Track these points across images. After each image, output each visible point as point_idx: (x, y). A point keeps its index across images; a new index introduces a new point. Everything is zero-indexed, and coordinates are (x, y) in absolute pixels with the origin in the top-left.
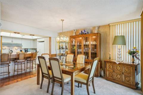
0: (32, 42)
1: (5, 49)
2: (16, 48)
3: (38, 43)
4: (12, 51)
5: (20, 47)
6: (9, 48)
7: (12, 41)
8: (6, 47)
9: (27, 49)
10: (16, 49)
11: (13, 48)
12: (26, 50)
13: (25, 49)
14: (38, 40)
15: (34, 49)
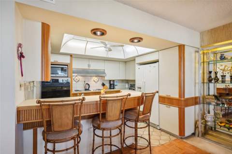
0: (122, 66)
1: (79, 81)
2: (96, 79)
3: (137, 67)
4: (88, 85)
5: (101, 78)
6: (83, 80)
7: (89, 66)
8: (79, 77)
9: (114, 81)
10: (94, 81)
11: (91, 79)
12: (112, 83)
13: (110, 81)
14: (138, 60)
15: (125, 80)
